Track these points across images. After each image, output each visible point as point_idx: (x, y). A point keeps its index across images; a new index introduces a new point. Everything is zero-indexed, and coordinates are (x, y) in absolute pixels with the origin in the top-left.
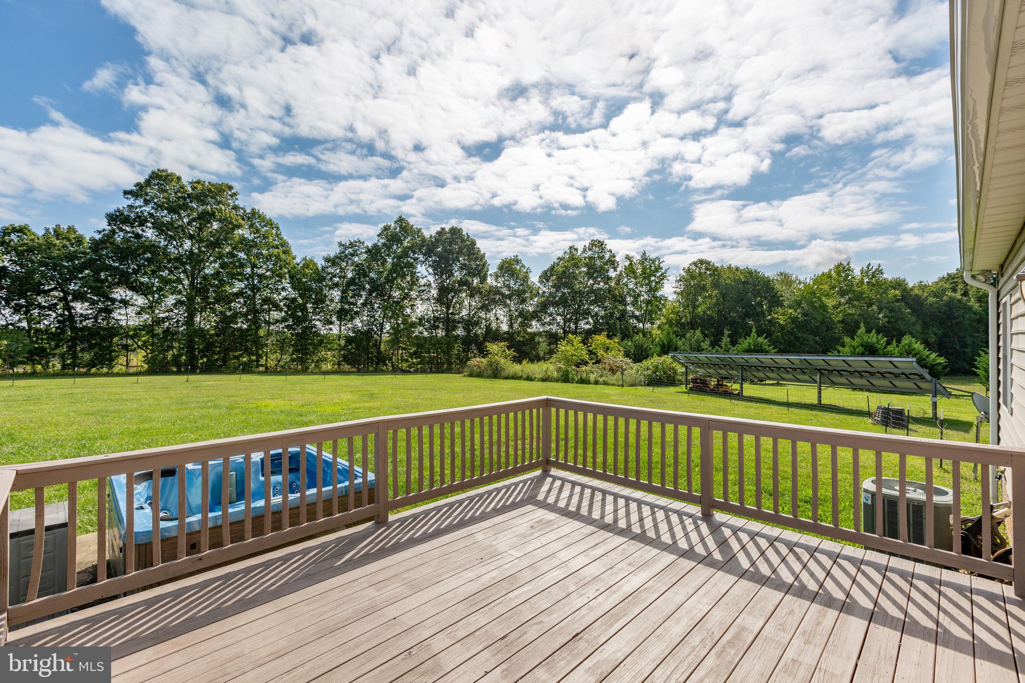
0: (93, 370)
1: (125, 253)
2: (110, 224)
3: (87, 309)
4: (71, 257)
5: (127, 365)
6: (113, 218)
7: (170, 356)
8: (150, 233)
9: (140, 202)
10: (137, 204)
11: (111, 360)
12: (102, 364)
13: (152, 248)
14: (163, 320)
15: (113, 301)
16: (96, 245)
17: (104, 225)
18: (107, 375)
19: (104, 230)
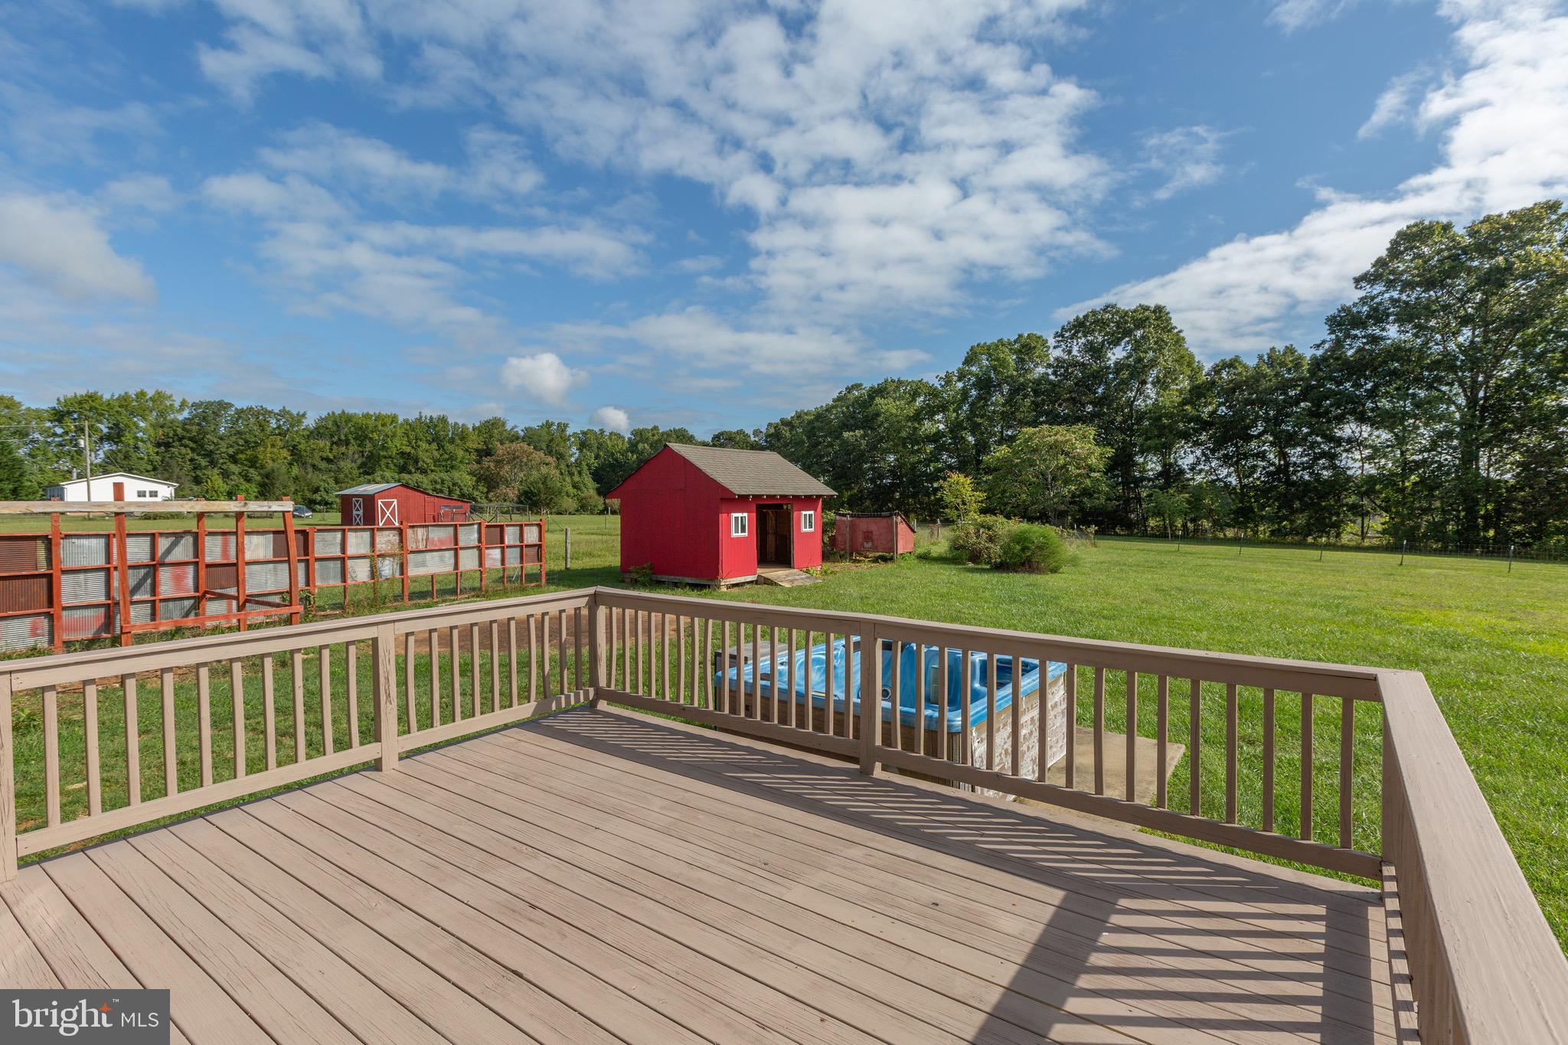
0: (1310, 540)
1: (1355, 369)
2: (1332, 332)
3: (1301, 456)
4: (1284, 387)
5: (1363, 535)
6: (1334, 323)
7: (1424, 522)
8: (1393, 332)
9: (1379, 288)
10: (1375, 292)
11: (1337, 525)
12: (1323, 532)
13: (1398, 352)
14: (1418, 465)
15: (1338, 441)
16: (1317, 364)
17: (1323, 334)
18: (1328, 547)
19: (1324, 342)
